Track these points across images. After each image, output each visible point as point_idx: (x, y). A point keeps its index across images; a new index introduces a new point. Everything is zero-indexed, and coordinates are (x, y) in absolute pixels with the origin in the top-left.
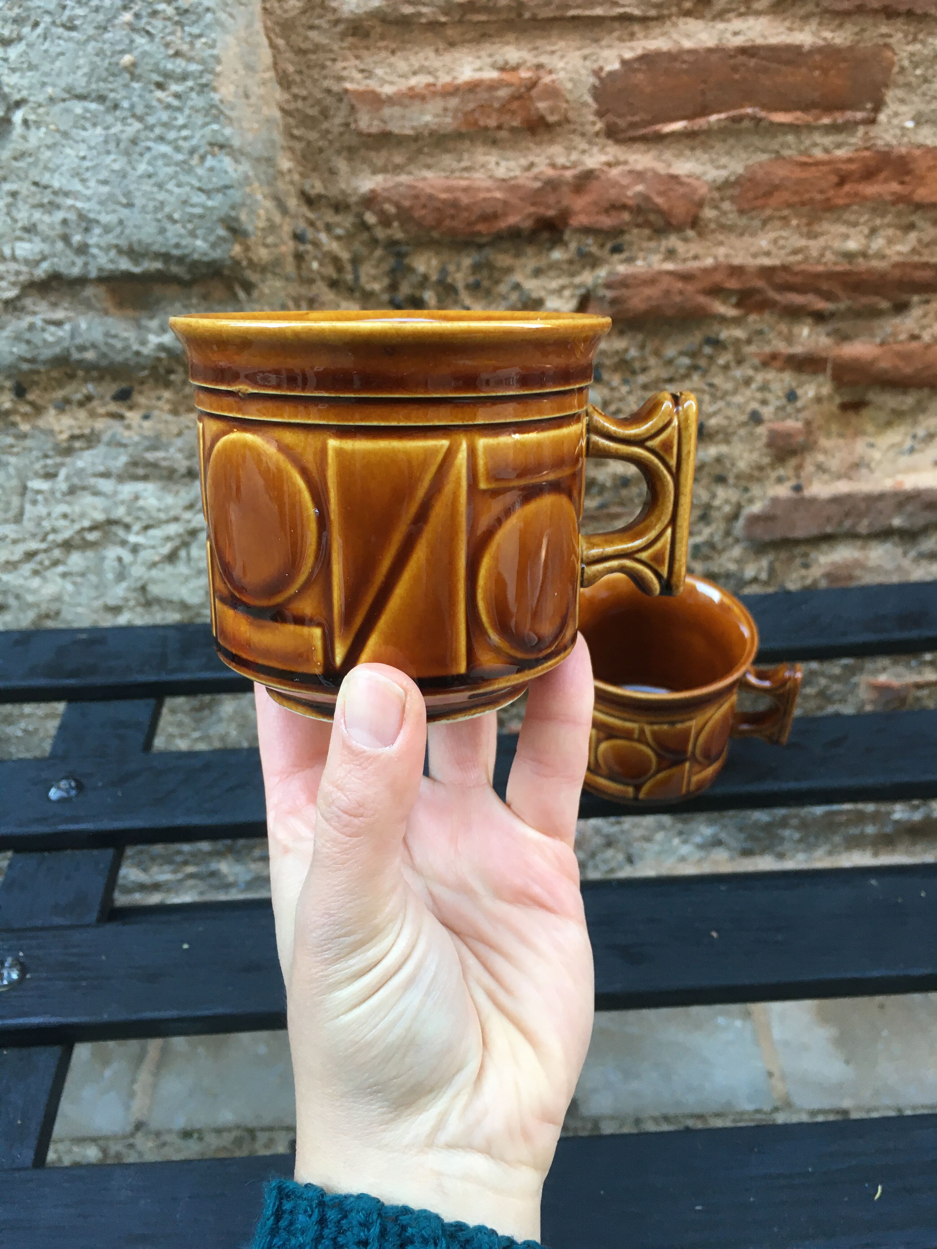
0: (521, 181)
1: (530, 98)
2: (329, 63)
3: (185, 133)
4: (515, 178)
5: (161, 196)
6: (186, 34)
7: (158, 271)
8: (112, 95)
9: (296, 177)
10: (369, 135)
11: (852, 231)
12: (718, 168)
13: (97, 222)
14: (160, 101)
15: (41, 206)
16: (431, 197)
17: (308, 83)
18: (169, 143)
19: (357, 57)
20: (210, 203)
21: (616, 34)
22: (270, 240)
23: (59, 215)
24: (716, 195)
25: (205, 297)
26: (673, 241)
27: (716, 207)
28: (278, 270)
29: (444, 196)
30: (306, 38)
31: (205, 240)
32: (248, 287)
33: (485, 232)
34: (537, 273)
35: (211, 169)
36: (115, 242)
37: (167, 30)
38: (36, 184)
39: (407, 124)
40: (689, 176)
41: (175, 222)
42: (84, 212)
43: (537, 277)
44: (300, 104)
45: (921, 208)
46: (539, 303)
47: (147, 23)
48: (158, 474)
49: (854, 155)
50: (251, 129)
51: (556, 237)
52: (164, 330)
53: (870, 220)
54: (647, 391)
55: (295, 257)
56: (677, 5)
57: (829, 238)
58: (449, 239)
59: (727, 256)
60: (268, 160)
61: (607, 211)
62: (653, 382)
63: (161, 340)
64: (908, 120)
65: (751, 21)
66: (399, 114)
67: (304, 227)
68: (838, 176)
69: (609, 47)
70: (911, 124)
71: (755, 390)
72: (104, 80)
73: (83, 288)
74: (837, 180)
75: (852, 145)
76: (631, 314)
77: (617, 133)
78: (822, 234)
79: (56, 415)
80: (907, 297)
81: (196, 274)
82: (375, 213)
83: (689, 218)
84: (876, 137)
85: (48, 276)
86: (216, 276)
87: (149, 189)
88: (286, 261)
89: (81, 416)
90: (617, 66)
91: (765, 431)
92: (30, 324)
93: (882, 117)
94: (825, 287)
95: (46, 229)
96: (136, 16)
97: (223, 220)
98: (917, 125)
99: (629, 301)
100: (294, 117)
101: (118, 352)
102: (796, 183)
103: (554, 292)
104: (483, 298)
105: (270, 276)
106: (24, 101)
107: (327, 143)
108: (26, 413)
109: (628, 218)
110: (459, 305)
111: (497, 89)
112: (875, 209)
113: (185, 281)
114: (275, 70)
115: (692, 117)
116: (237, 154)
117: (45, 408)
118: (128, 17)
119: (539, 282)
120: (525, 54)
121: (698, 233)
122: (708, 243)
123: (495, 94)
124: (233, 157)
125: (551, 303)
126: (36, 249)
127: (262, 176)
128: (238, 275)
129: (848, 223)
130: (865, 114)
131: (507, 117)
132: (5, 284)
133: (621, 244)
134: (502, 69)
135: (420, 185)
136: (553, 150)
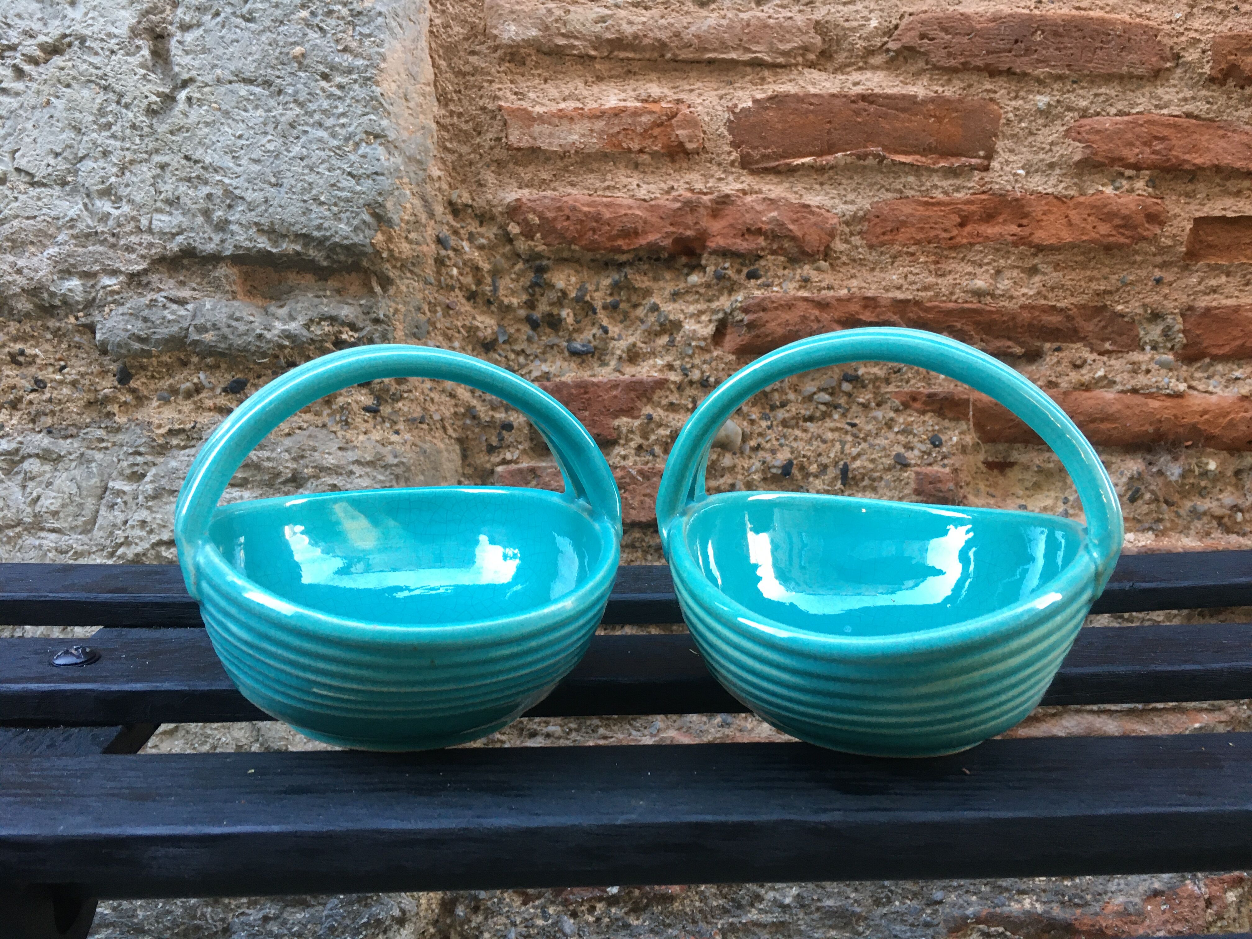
0: (661, 202)
1: (671, 125)
2: (485, 84)
3: (343, 120)
4: (656, 198)
5: (311, 178)
6: (357, 33)
7: (297, 253)
8: (278, 81)
9: (445, 186)
10: (519, 149)
11: (979, 271)
12: (846, 203)
13: (242, 198)
14: (323, 90)
15: (189, 180)
16: (574, 209)
17: (465, 102)
18: (326, 129)
19: (512, 82)
20: (358, 188)
21: (748, 78)
22: (412, 236)
23: (206, 190)
24: (847, 230)
25: (339, 292)
26: (807, 270)
27: (847, 241)
28: (416, 270)
29: (586, 209)
30: (467, 62)
31: (348, 223)
32: (386, 282)
33: (625, 248)
34: (675, 296)
35: (364, 156)
36: (256, 220)
37: (340, 28)
38: (187, 158)
39: (556, 141)
40: (818, 207)
41: (322, 203)
42: (230, 188)
43: (675, 301)
44: (455, 120)
45: (1042, 251)
46: (677, 325)
47: (322, 21)
48: (258, 478)
49: (973, 197)
50: (407, 129)
51: (694, 262)
52: (292, 318)
53: (995, 261)
54: (788, 427)
55: (436, 260)
56: (803, 55)
57: (957, 276)
58: (589, 255)
59: (860, 288)
60: (420, 162)
61: (743, 235)
62: (793, 418)
63: (287, 327)
64: (1019, 168)
65: (869, 74)
66: (548, 132)
67: (448, 233)
68: (960, 216)
69: (742, 88)
70: (1022, 172)
71: (897, 433)
72: (273, 68)
73: (215, 267)
74: (959, 220)
75: (970, 188)
76: (769, 339)
77: (751, 164)
78: (950, 272)
79: (159, 407)
80: (1039, 344)
81: (335, 261)
82: (518, 224)
83: (822, 249)
84: (991, 182)
85: (181, 250)
86: (355, 268)
87: (300, 170)
88: (426, 263)
89: (186, 409)
90: (750, 104)
91: (913, 476)
92: (151, 300)
93: (995, 164)
94: (958, 325)
95: (189, 202)
96: (313, 14)
97: (369, 205)
98: (1028, 173)
99: (768, 325)
100: (448, 131)
101: (240, 336)
102: (920, 220)
103: (692, 316)
104: (621, 322)
105: (409, 275)
106: (191, 80)
107: (478, 157)
108: (125, 403)
109: (763, 244)
110: (597, 326)
111: (640, 115)
112: (998, 250)
113: (323, 269)
114: (435, 86)
115: (820, 154)
116: (391, 146)
117: (148, 398)
118: (305, 14)
119: (676, 306)
120: (666, 91)
121: (831, 265)
122: (841, 275)
123: (639, 119)
124: (387, 148)
125: (689, 326)
126: (175, 222)
127: (412, 175)
128: (377, 268)
129: (974, 263)
130: (979, 161)
131: (649, 142)
132: (134, 256)
133: (757, 270)
134: (645, 101)
135: (564, 199)
136: (691, 176)
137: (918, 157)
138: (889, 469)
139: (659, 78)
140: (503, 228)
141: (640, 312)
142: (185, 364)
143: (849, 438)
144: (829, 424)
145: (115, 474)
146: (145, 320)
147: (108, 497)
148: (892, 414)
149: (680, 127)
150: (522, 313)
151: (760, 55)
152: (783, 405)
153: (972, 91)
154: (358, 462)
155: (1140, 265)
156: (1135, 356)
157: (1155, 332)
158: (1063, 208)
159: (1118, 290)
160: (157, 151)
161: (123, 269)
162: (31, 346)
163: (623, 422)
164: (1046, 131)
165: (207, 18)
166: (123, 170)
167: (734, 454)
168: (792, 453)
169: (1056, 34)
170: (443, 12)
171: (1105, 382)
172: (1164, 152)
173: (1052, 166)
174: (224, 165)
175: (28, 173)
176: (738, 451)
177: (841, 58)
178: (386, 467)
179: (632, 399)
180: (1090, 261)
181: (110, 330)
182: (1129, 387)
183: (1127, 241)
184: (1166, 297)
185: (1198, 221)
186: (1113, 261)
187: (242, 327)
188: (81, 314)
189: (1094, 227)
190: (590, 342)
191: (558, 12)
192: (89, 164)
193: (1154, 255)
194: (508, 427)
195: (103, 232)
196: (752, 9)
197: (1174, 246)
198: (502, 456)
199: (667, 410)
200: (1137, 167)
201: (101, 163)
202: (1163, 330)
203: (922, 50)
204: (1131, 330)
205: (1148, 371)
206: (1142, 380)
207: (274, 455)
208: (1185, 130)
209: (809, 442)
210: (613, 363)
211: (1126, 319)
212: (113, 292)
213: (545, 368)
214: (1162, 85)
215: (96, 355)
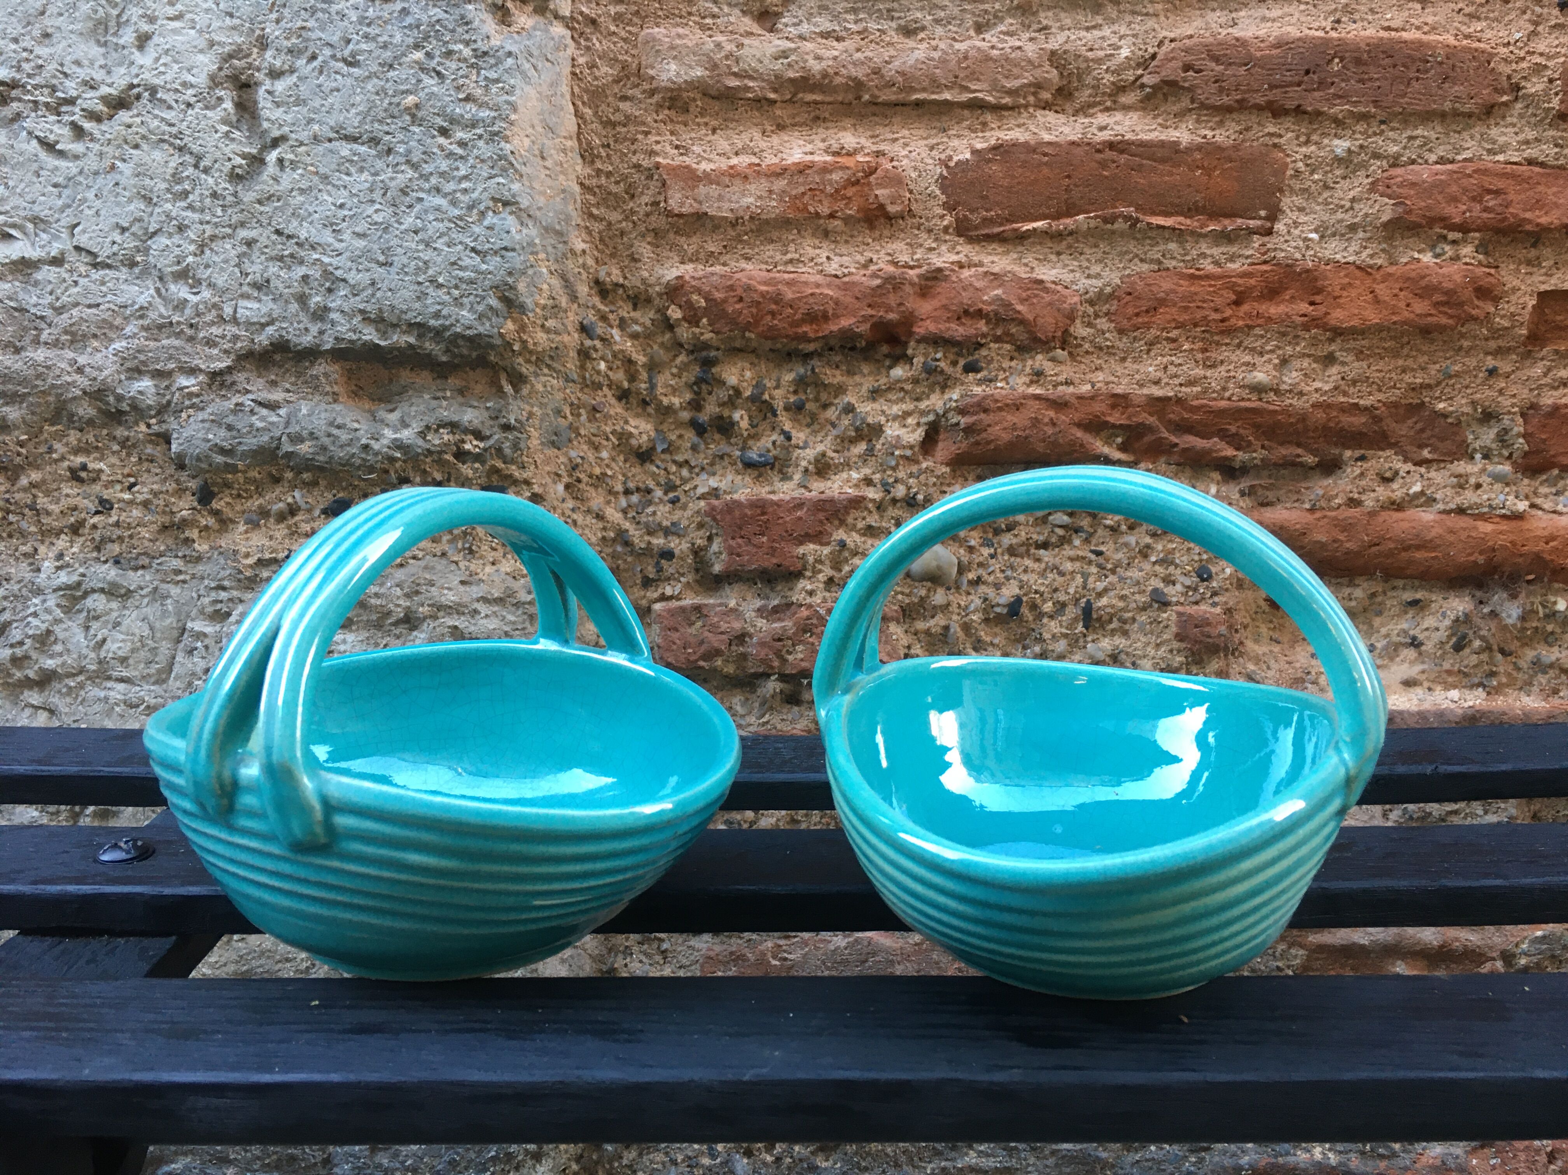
0: (856, 278)
1: (869, 184)
2: (640, 137)
3: (464, 185)
4: (850, 274)
5: (427, 255)
6: (481, 78)
7: (410, 346)
8: (388, 137)
9: (590, 262)
10: (680, 216)
11: (1258, 360)
12: (1089, 277)
13: (344, 280)
14: (441, 148)
15: (281, 259)
16: (748, 288)
17: (615, 158)
18: (445, 195)
19: (672, 133)
20: (484, 267)
21: (966, 124)
22: (550, 323)
23: (301, 271)
24: (1090, 310)
25: (461, 392)
26: (1040, 361)
27: (1090, 325)
28: (555, 365)
29: (763, 288)
30: (617, 110)
31: (471, 310)
32: (518, 380)
33: (812, 335)
34: (875, 394)
35: (490, 228)
36: (361, 306)
37: (461, 72)
38: (278, 232)
39: (726, 205)
40: (1054, 282)
41: (440, 286)
42: (330, 268)
43: (874, 400)
44: (603, 180)
45: (1341, 335)
46: (877, 430)
47: (439, 64)
48: (365, 618)
49: (1250, 269)
50: (544, 193)
51: (898, 351)
52: (405, 425)
53: (1279, 348)
54: (1016, 556)
55: (579, 352)
56: (1034, 94)
57: (1231, 367)
58: (768, 344)
59: (1107, 383)
60: (560, 234)
61: (959, 318)
62: (1023, 544)
63: (398, 436)
64: (1311, 231)
65: (1118, 116)
66: (716, 194)
67: (594, 319)
68: (1235, 292)
69: (959, 136)
70: (1314, 236)
71: (1154, 563)
72: (380, 122)
73: (312, 363)
74: (1234, 297)
75: (1247, 257)
76: (992, 447)
77: (968, 230)
78: (1222, 362)
79: (246, 532)
80: (1337, 451)
81: (454, 356)
82: (680, 307)
83: (1059, 334)
84: (1275, 249)
85: (271, 344)
86: (482, 362)
87: (413, 246)
88: (567, 356)
89: (278, 535)
90: (968, 156)
91: (1174, 617)
92: (237, 405)
93: (1279, 227)
94: (1233, 429)
95: (281, 286)
96: (428, 54)
97: (497, 287)
98: (1322, 237)
99: (990, 430)
100: (595, 194)
101: (341, 446)
102: (1183, 299)
103: (895, 418)
104: (808, 426)
105: (546, 371)
106: (283, 138)
107: (631, 225)
108: (206, 527)
109: (985, 329)
110: (778, 430)
111: (831, 172)
112: (1284, 334)
113: (440, 364)
114: (579, 139)
115: (1057, 217)
116: (524, 215)
117: (232, 521)
118: (419, 55)
119: (876, 406)
120: (863, 141)
121: (1070, 353)
122: (1083, 366)
123: (828, 176)
124: (519, 218)
125: (892, 431)
126: (264, 310)
127: (550, 249)
128: (507, 363)
129: (1253, 350)
130: (1259, 223)
131: (842, 204)
132: (215, 351)
133: (977, 361)
134: (837, 154)
135: (737, 276)
136: (894, 246)
137: (1181, 219)
138: (1143, 609)
139: (854, 125)
140: (662, 311)
141: (831, 413)
142: (277, 480)
143: (1094, 570)
144: (1068, 551)
145: (195, 611)
146: (230, 428)
147: (187, 639)
148: (1148, 540)
149: (880, 185)
150: (685, 415)
151: (980, 95)
152: (1010, 528)
153: (1250, 134)
154: (484, 600)
155: (1468, 352)
156: (1461, 467)
157: (1488, 436)
158: (1368, 281)
159: (1439, 383)
160: (242, 224)
161: (203, 367)
162: (95, 459)
163: (809, 549)
164: (1345, 184)
165: (301, 62)
166: (202, 247)
167: (949, 589)
168: (1021, 588)
169: (1358, 62)
170: (588, 48)
171: (1423, 499)
172: (1499, 209)
173: (1353, 228)
174: (322, 241)
175: (89, 252)
176: (952, 585)
177: (1084, 95)
178: (517, 605)
179: (821, 522)
180: (1402, 347)
181: (189, 440)
182: (1454, 506)
183: (1451, 322)
184: (1501, 392)
185: (1543, 296)
186: (1433, 348)
187: (344, 437)
188: (153, 421)
189: (1408, 305)
190: (769, 451)
191: (729, 47)
192: (162, 241)
193: (1487, 339)
194: (668, 555)
195: (178, 323)
196: (970, 38)
197: (1513, 327)
198: (660, 591)
199: (864, 535)
200: (1464, 228)
201: (176, 239)
202: (1498, 434)
203: (1186, 85)
204: (1455, 434)
205: (1478, 486)
206: (1469, 497)
207: (382, 591)
208: (1527, 180)
209: (1043, 574)
210: (797, 477)
211: (1450, 420)
212: (191, 395)
213: (713, 482)
214: (1497, 124)
215: (171, 470)
